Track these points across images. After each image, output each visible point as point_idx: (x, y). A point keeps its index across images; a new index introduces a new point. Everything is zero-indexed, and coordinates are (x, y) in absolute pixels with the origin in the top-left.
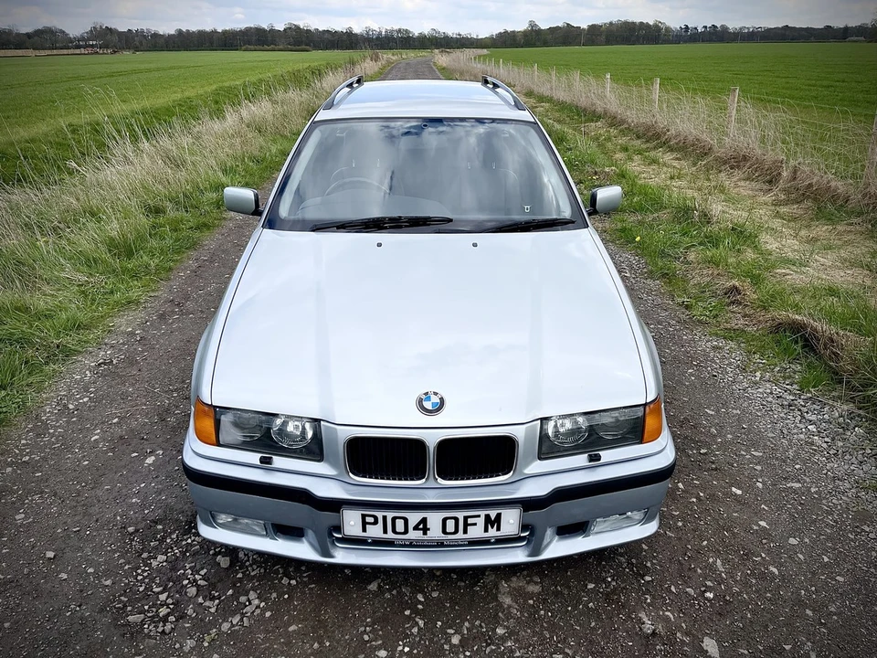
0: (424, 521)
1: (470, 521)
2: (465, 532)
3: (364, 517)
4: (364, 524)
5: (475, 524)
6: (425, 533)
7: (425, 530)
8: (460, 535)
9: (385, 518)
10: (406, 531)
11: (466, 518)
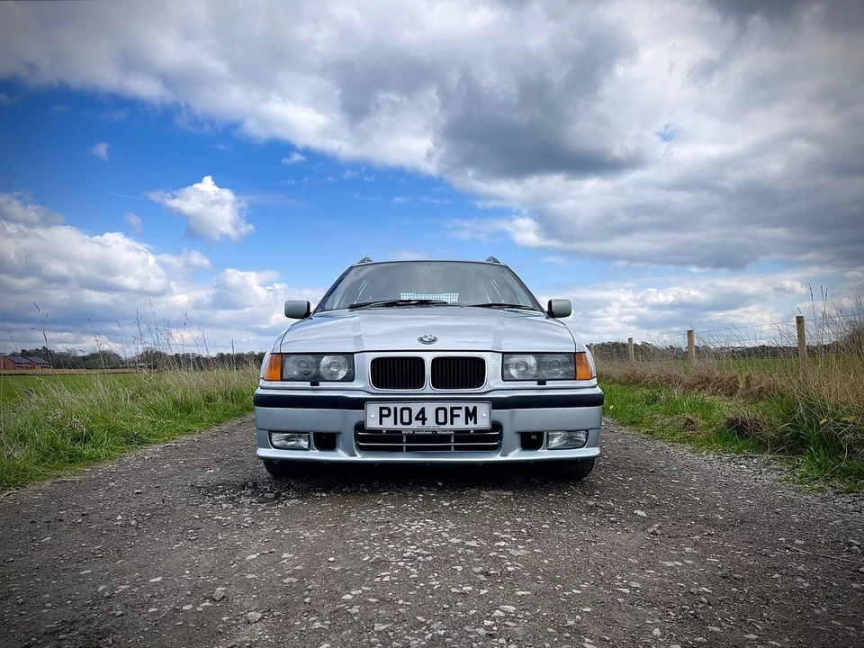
0: (423, 411)
1: (455, 412)
2: (452, 423)
3: (381, 409)
4: (381, 416)
5: (458, 416)
6: (423, 423)
7: (424, 420)
8: (448, 426)
9: (395, 409)
10: (410, 423)
11: (452, 409)
